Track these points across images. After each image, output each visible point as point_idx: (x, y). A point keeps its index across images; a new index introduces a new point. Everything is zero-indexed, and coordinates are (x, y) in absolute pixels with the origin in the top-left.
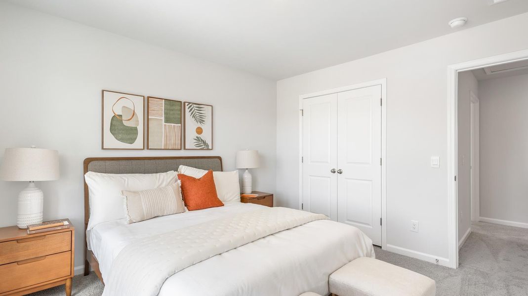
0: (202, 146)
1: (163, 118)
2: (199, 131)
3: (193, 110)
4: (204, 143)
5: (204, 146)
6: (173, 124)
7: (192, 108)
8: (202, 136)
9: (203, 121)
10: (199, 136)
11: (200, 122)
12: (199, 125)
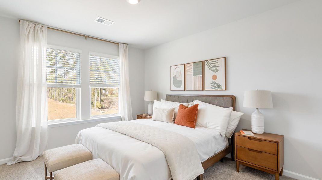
0: (217, 88)
1: (192, 73)
2: (215, 77)
3: (210, 64)
4: (219, 85)
5: (218, 88)
6: (197, 76)
7: (209, 64)
8: (217, 81)
9: (217, 70)
10: (214, 81)
11: (215, 71)
12: (214, 73)
